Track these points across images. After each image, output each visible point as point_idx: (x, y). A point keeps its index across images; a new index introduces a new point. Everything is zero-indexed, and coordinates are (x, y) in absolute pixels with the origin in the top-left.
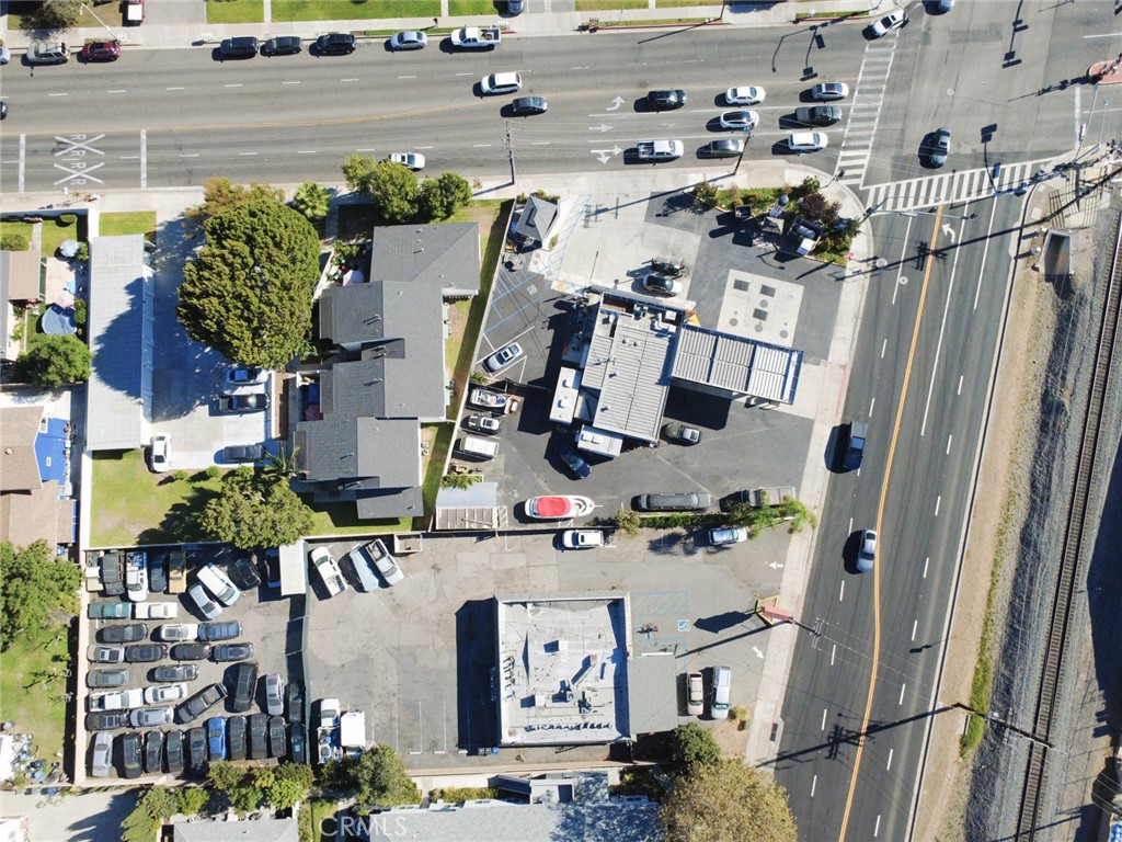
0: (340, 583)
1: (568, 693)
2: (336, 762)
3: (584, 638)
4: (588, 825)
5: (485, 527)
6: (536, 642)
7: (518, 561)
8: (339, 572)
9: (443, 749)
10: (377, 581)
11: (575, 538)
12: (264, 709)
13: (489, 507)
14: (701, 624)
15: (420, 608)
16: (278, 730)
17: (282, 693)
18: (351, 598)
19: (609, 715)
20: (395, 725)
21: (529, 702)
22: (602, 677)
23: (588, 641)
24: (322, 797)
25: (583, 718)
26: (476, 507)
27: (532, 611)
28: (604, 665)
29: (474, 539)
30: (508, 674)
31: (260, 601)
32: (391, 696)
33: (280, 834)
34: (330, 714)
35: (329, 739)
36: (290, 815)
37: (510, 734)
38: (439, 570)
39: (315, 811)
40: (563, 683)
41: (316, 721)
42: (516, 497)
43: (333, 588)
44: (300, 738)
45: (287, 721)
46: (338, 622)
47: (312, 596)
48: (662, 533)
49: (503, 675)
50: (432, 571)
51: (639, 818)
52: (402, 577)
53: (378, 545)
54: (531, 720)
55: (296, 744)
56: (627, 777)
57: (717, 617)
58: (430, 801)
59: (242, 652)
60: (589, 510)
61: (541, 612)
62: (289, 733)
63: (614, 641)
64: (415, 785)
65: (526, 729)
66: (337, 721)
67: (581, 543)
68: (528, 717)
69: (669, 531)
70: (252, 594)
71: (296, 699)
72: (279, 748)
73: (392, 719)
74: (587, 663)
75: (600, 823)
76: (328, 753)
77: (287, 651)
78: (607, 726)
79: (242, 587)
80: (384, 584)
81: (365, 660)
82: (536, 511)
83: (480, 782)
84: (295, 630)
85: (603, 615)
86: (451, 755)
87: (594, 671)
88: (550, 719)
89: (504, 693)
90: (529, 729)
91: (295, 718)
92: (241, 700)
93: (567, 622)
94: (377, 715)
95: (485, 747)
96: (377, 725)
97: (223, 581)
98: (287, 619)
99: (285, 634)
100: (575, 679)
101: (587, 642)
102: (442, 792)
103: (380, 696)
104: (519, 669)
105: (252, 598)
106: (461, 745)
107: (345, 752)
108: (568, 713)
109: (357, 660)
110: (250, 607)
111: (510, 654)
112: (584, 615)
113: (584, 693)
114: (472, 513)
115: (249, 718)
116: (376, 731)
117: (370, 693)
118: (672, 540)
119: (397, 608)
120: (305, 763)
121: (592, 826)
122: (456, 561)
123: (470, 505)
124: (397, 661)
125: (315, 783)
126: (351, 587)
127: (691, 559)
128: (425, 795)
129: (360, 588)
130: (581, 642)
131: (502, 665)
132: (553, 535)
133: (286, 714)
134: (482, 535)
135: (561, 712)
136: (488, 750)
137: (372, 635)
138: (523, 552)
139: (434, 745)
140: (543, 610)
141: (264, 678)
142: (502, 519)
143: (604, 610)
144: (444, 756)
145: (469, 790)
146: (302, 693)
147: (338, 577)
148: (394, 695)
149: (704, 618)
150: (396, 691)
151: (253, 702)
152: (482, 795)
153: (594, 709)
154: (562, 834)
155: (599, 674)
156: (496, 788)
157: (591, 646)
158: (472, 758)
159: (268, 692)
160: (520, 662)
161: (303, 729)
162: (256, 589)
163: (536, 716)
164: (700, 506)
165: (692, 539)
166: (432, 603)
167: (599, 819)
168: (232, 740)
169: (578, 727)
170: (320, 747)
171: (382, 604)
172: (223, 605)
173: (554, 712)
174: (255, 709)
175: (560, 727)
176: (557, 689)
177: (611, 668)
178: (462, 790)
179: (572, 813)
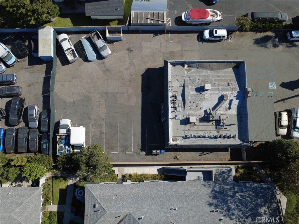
0: (74, 55)
1: (210, 115)
2: (67, 155)
3: (218, 85)
4: (231, 196)
5: (160, 23)
6: (190, 87)
7: (177, 48)
8: (73, 48)
9: (131, 151)
10: (95, 55)
11: (211, 34)
12: (27, 124)
13: (162, 12)
14: (284, 85)
15: (120, 72)
16: (34, 136)
17: (38, 116)
18: (80, 66)
19: (234, 131)
20: (104, 136)
21: (186, 122)
22: (230, 108)
23: (222, 87)
24: (61, 177)
25: (218, 132)
26: (155, 12)
27: (187, 70)
28: (231, 101)
29: (152, 35)
30: (172, 105)
31: (29, 65)
32: (102, 120)
33: (30, 195)
34: (66, 126)
35: (64, 141)
36: (38, 186)
37: (173, 140)
38: (131, 51)
39: (54, 184)
40: (206, 111)
41: (57, 131)
42: (176, 14)
43: (70, 57)
44: (47, 141)
45: (40, 131)
46: (72, 78)
47: (57, 62)
48: (259, 35)
49: (170, 105)
50: (127, 52)
51: (261, 192)
52: (110, 52)
53: (97, 34)
54: (186, 132)
55: (44, 143)
56: (241, 171)
57: (292, 82)
58: (123, 181)
59: (14, 90)
60: (219, 18)
61: (192, 71)
62: (40, 139)
63: (237, 87)
64: (114, 171)
65: (183, 137)
66: (69, 131)
67: (215, 35)
68: (184, 131)
69: (263, 34)
70: (24, 61)
71: (46, 118)
72: (34, 147)
73: (102, 133)
74: (221, 99)
75: (237, 195)
76: (62, 149)
77: (43, 93)
78: (233, 137)
79: (18, 56)
80: (100, 57)
81: (86, 100)
82: (189, 17)
83: (153, 171)
84: (47, 81)
85: (229, 72)
86: (136, 155)
87: (225, 104)
88: (197, 132)
89: (171, 116)
90: (185, 138)
91: (44, 129)
92: (13, 118)
93: (208, 76)
94: (93, 130)
95: (156, 149)
96: (93, 136)
97: (5, 49)
98: (44, 76)
99: (42, 84)
100: (214, 109)
101: (220, 88)
102: (130, 176)
103: (95, 120)
104: (180, 102)
105: (23, 63)
106: (143, 150)
107: (73, 149)
108: (210, 129)
109: (82, 99)
110: (22, 68)
111: (174, 94)
112: (219, 73)
113: (220, 117)
114: (152, 14)
115: (17, 130)
116: (92, 140)
117: (90, 118)
118: (266, 39)
119: (107, 71)
120: (49, 155)
121: (232, 197)
122: (141, 47)
123: (151, 10)
124: (106, 100)
125: (55, 167)
126: (81, 59)
127: (277, 49)
128: (120, 177)
129: (86, 59)
130: (216, 87)
131: (170, 99)
132: (197, 34)
133: (39, 128)
134: (157, 33)
135: (204, 128)
136: (159, 151)
137: (92, 85)
138: (179, 42)
139: (126, 149)
140: (193, 70)
141: (27, 108)
142: (168, 22)
143: (231, 70)
144: (131, 155)
145: (146, 175)
146: (49, 116)
147: (73, 50)
148: (103, 119)
149: (285, 82)
150: (104, 118)
151: (21, 120)
152: (153, 178)
153: (225, 127)
154: (215, 201)
155: (228, 107)
156: (163, 174)
157: (223, 90)
158: (148, 157)
159: (29, 114)
160: (179, 98)
161: (49, 136)
162: (27, 58)
163: (189, 130)
164: (283, 19)
165: (277, 39)
166: (127, 69)
167: (237, 192)
168: (6, 140)
169: (215, 137)
170: (58, 146)
171: (98, 69)
172: (7, 66)
173: (200, 128)
174: (22, 124)
175: (204, 137)
176: (202, 113)
177: (235, 103)
178: (142, 175)
179: (217, 189)
